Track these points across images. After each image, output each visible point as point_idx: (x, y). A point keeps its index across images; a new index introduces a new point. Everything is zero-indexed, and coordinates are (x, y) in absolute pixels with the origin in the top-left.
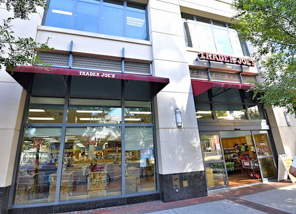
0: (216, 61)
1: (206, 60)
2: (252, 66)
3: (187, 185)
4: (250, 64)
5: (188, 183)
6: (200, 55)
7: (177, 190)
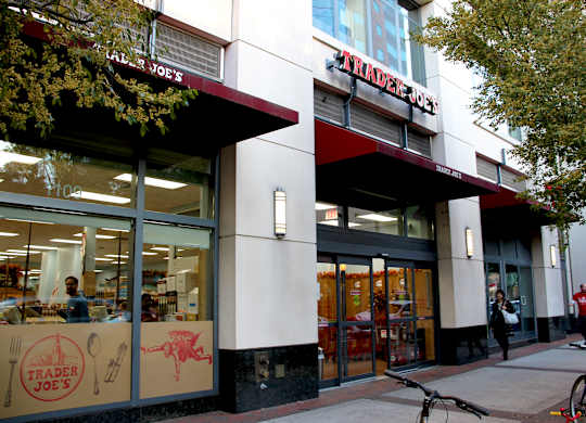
0: (370, 83)
1: (350, 74)
2: (431, 113)
3: (283, 375)
4: (429, 108)
5: (285, 370)
6: (341, 60)
7: (263, 386)
